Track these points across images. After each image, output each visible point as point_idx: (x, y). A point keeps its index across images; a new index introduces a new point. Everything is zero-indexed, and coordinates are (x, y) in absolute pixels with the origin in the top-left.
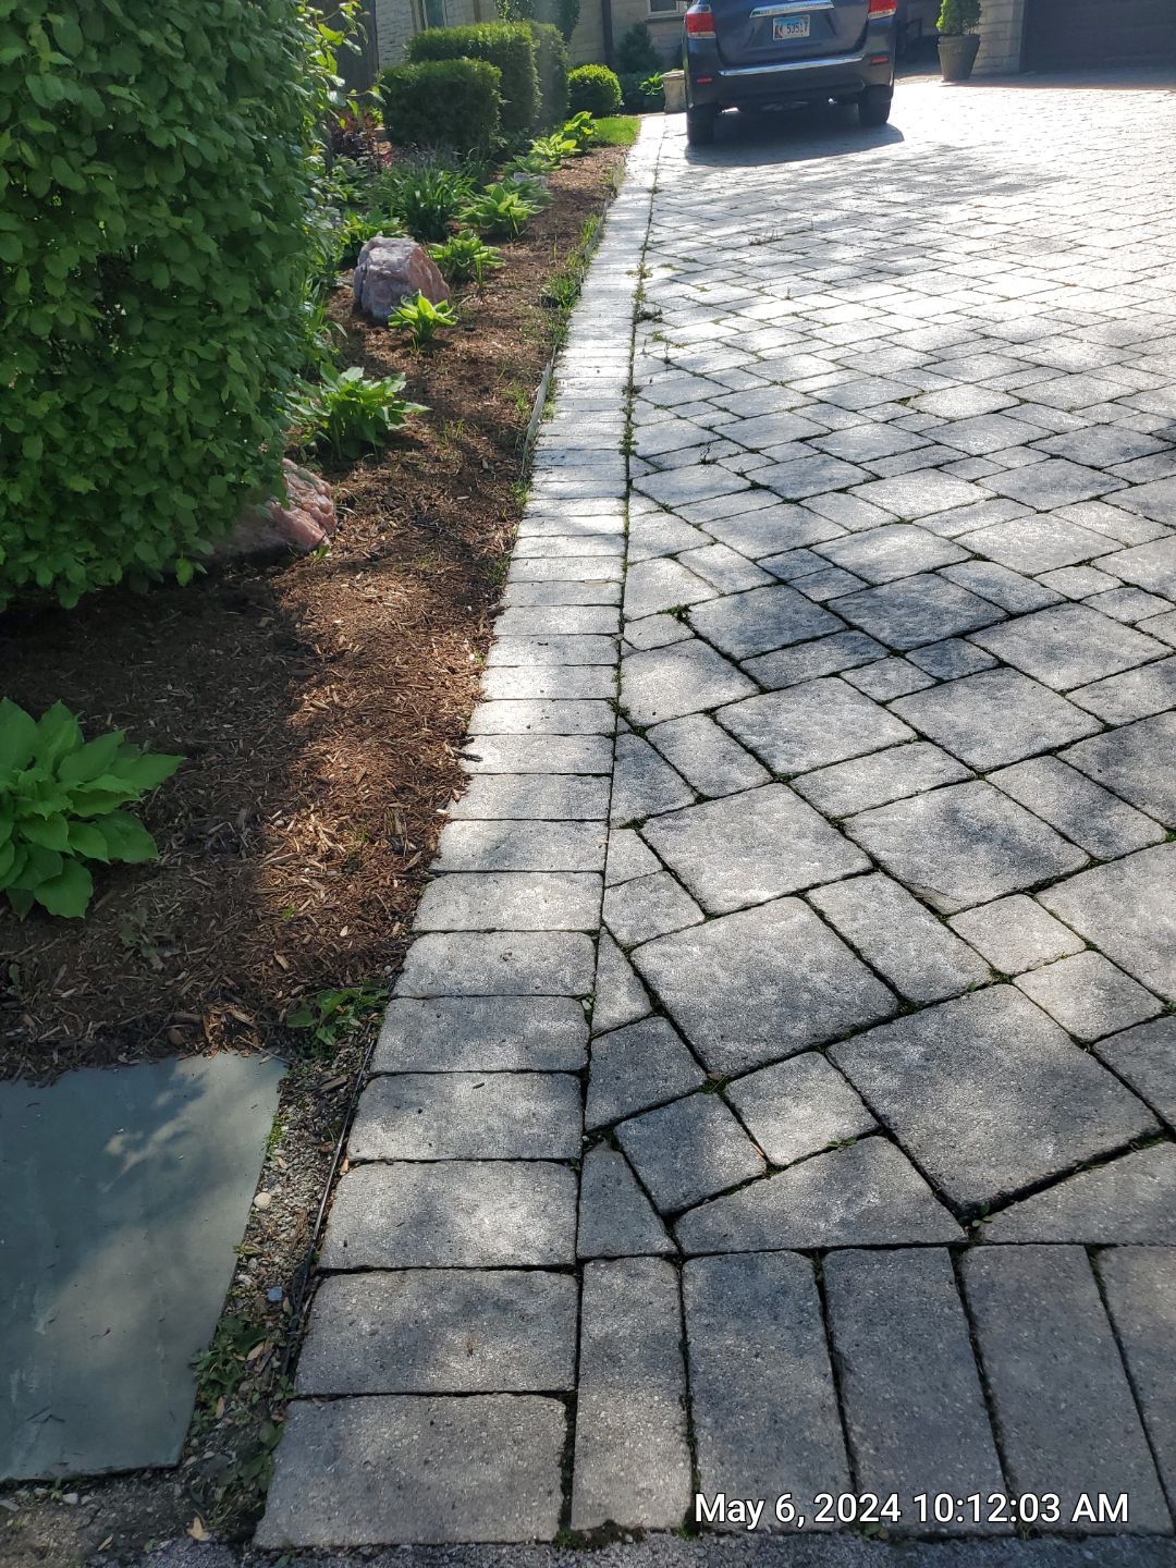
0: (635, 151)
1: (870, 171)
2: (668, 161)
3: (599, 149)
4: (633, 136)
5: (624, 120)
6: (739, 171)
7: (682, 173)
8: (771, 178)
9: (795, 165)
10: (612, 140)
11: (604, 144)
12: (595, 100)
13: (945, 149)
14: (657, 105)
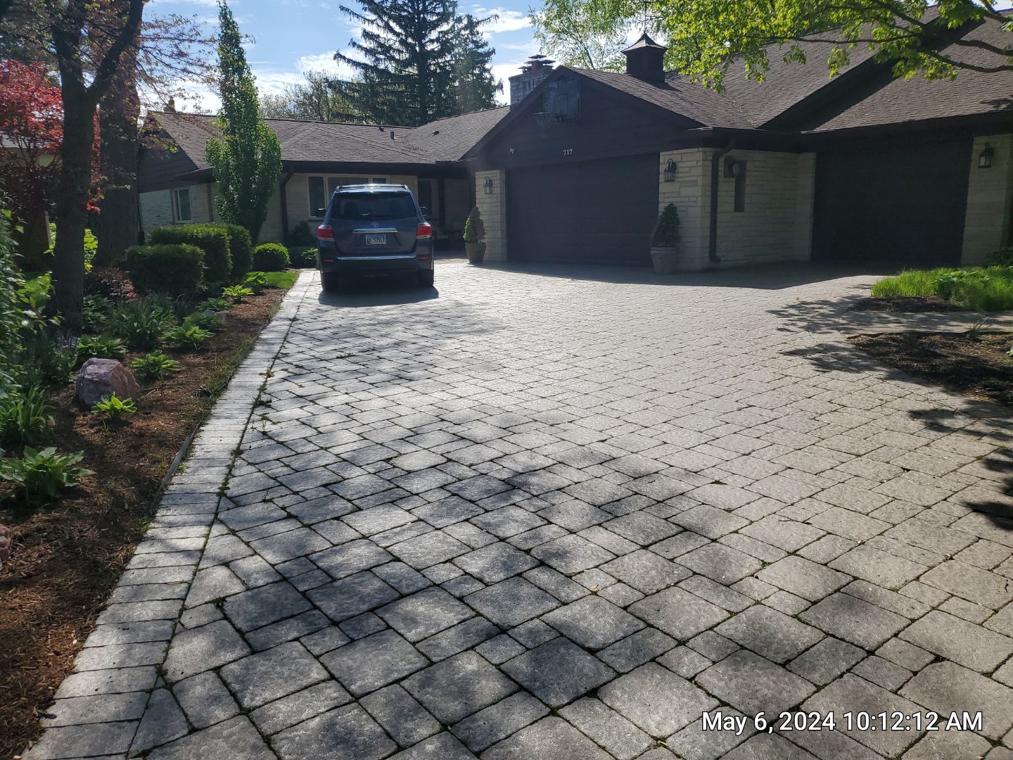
0: (291, 293)
1: (415, 315)
2: (309, 301)
3: (271, 290)
4: (292, 283)
5: (292, 271)
6: (346, 309)
7: (313, 309)
8: (362, 316)
9: (378, 308)
10: (279, 285)
11: (274, 287)
12: (272, 263)
13: (459, 304)
14: (310, 265)
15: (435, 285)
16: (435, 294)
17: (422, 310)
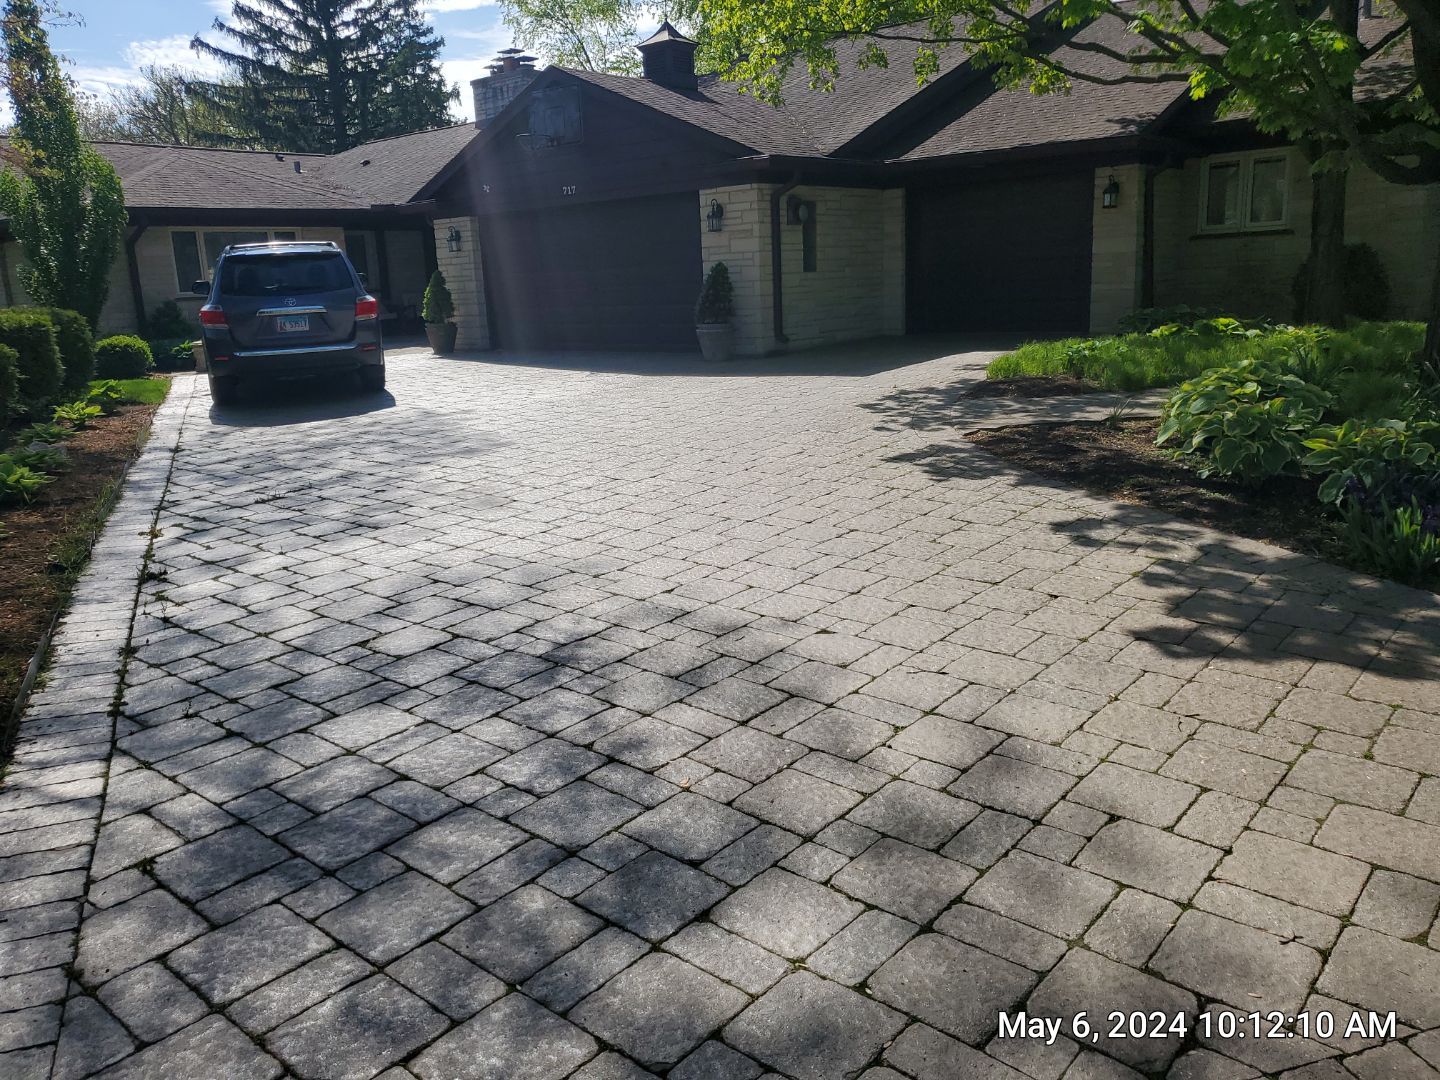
0: (164, 410)
1: (365, 433)
2: (194, 420)
3: (130, 408)
4: (162, 395)
5: (158, 378)
6: (255, 430)
7: (205, 432)
8: (282, 438)
9: (306, 426)
10: (141, 399)
11: (134, 403)
12: (126, 365)
13: (427, 414)
14: (188, 365)
16: (389, 401)
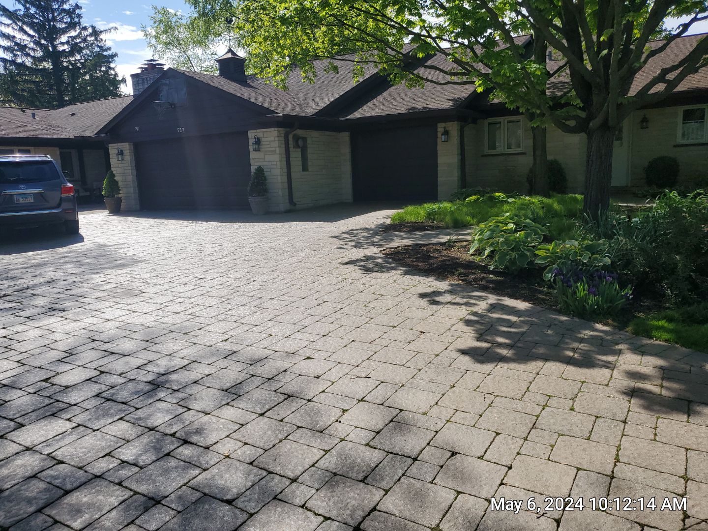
9: (31, 254)
15: (81, 232)
17: (68, 252)
